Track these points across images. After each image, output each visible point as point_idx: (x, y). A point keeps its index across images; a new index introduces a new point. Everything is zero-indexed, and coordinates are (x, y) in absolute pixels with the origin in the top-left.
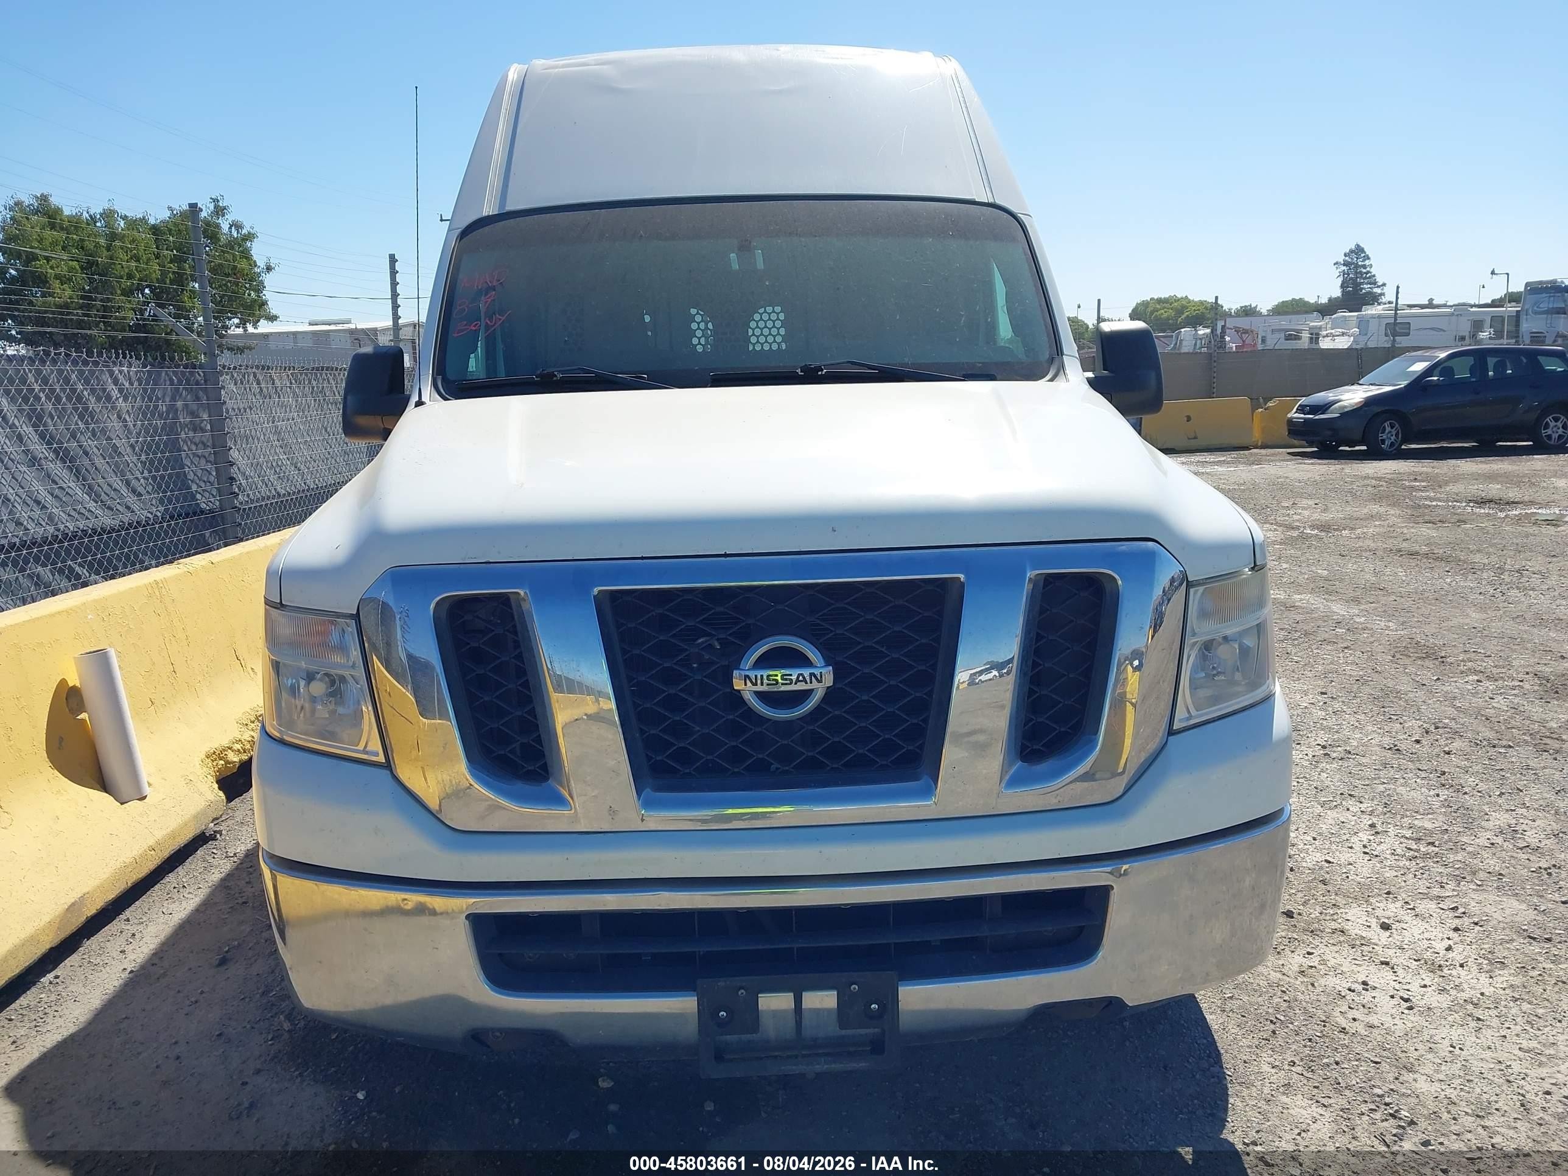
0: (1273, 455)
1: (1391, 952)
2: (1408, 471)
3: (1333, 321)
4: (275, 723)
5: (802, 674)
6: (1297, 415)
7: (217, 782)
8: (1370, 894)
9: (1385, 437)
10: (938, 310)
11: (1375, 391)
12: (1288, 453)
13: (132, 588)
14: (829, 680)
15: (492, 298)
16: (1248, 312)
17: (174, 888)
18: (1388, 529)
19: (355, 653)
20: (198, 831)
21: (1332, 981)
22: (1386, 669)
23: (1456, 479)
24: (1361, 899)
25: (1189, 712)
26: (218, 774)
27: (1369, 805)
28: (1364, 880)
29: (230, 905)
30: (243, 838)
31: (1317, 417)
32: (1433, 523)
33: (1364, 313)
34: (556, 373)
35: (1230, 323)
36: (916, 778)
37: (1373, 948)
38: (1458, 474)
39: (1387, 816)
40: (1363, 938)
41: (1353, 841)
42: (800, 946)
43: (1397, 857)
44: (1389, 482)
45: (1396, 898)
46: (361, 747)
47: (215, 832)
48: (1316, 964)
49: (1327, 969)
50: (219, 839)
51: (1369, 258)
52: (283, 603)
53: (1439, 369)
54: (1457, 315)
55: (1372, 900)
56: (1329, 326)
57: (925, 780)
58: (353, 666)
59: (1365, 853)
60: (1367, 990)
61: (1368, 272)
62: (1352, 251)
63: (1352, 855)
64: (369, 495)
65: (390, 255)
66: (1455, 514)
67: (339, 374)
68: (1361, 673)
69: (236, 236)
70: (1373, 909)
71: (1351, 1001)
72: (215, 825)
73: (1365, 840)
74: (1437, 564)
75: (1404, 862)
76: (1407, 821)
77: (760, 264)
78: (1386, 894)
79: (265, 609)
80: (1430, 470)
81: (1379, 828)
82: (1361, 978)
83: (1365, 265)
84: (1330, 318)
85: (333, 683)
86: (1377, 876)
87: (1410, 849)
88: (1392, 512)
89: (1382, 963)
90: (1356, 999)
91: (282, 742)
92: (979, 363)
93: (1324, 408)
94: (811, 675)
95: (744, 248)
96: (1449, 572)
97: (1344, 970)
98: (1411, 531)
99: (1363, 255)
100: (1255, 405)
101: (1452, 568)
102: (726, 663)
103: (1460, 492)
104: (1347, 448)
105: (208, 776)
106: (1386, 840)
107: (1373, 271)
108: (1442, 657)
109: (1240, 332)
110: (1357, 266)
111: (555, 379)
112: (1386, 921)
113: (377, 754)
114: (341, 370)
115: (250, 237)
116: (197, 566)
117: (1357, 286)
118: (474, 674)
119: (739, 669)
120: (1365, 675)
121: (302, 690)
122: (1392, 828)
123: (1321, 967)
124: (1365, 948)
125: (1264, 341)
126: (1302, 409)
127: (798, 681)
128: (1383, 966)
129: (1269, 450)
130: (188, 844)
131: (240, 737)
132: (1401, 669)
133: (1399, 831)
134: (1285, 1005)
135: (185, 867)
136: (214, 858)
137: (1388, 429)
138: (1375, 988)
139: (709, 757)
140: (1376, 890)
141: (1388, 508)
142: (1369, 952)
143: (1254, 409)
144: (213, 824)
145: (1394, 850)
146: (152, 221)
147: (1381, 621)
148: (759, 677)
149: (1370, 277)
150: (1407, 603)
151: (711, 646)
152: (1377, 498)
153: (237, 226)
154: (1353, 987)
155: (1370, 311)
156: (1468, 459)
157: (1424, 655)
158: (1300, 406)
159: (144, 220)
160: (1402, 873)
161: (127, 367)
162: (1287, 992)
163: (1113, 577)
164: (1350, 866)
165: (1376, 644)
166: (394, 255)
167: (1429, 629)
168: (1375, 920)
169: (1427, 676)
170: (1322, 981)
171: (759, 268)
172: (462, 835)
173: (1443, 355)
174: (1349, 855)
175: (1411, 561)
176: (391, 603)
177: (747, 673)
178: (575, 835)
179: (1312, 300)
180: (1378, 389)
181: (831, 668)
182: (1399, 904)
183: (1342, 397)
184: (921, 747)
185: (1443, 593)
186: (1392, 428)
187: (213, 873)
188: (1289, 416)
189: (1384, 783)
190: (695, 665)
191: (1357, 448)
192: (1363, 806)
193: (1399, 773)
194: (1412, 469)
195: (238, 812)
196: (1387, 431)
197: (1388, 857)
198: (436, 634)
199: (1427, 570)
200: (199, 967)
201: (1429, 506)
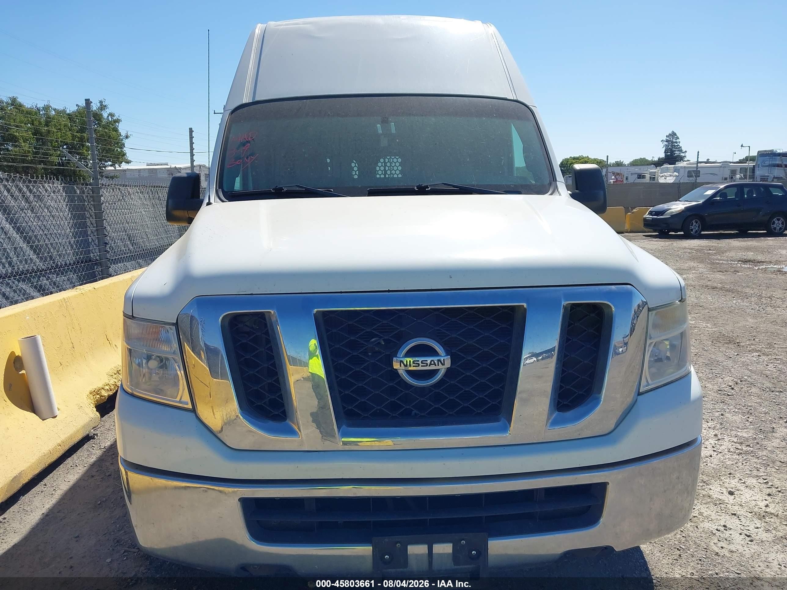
0: (636, 236)
1: (736, 508)
2: (705, 245)
3: (662, 169)
4: (129, 384)
5: (433, 360)
6: (648, 216)
7: (95, 407)
8: (720, 475)
9: (693, 228)
10: (489, 156)
11: (688, 204)
12: (643, 235)
13: (51, 302)
14: (448, 364)
15: (248, 147)
16: (619, 164)
17: (71, 466)
18: (700, 275)
19: (176, 345)
20: (85, 435)
21: (707, 525)
22: (709, 349)
23: (730, 249)
24: (716, 477)
25: (647, 382)
26: (96, 402)
27: (712, 424)
28: (715, 466)
29: (101, 477)
30: (109, 438)
31: (658, 217)
32: (722, 272)
33: (677, 165)
34: (283, 188)
35: (610, 169)
36: (497, 420)
37: (726, 506)
38: (731, 247)
39: (723, 430)
40: (720, 500)
41: (706, 444)
42: (431, 518)
43: (731, 453)
44: (697, 250)
45: (734, 476)
46: (178, 399)
47: (94, 434)
48: (697, 515)
49: (703, 518)
50: (96, 438)
51: (678, 138)
52: (134, 316)
53: (719, 194)
54: (723, 167)
55: (722, 478)
56: (659, 172)
57: (503, 421)
58: (174, 353)
59: (714, 451)
60: (727, 530)
61: (678, 145)
62: (670, 135)
63: (707, 452)
64: (183, 254)
65: (189, 128)
66: (733, 267)
67: (163, 189)
68: (697, 351)
69: (110, 120)
70: (723, 483)
71: (718, 537)
72: (94, 430)
73: (713, 443)
74: (727, 293)
75: (736, 456)
76: (734, 433)
77: (393, 131)
78: (729, 474)
79: (124, 319)
80: (716, 245)
81: (720, 437)
82: (723, 523)
83: (676, 142)
84: (660, 168)
85: (161, 361)
86: (722, 464)
87: (737, 449)
88: (700, 266)
89: (733, 514)
90: (721, 535)
91: (132, 395)
92: (512, 185)
93: (662, 212)
94: (439, 361)
95: (385, 121)
96: (734, 297)
97: (712, 518)
98: (711, 276)
99: (675, 137)
100: (627, 210)
101: (735, 296)
102: (389, 353)
103: (733, 256)
104: (673, 233)
105: (91, 404)
106: (724, 444)
107: (681, 145)
108: (738, 343)
109: (616, 174)
110: (672, 142)
111: (283, 191)
112: (731, 490)
113: (187, 404)
114: (164, 187)
115: (118, 121)
116: (86, 290)
117: (672, 152)
118: (244, 358)
119: (396, 357)
120: (699, 352)
121: (144, 365)
122: (726, 437)
123: (700, 517)
124: (722, 506)
125: (627, 179)
126: (651, 213)
127: (431, 364)
128: (733, 516)
129: (634, 234)
130: (79, 441)
131: (108, 382)
132: (717, 349)
133: (730, 438)
134: (684, 539)
135: (77, 455)
136: (93, 449)
137: (694, 224)
138: (731, 529)
139: (379, 408)
140: (723, 472)
141: (698, 264)
142: (725, 508)
143: (626, 213)
144: (93, 430)
145: (729, 449)
146: (68, 112)
147: (703, 323)
148: (408, 362)
149: (679, 148)
150: (716, 314)
151: (379, 343)
152: (693, 259)
153: (111, 115)
154: (719, 528)
155: (680, 164)
156: (735, 239)
157: (728, 342)
158: (649, 212)
159: (64, 111)
160: (736, 462)
161: (52, 184)
162: (684, 532)
163: (610, 306)
164: (707, 458)
165: (702, 335)
166: (192, 128)
167: (729, 328)
168: (725, 489)
169: (732, 353)
170: (702, 525)
171: (392, 132)
172: (235, 451)
173: (722, 187)
174: (706, 452)
175: (714, 291)
176: (196, 316)
177: (402, 359)
178: (302, 453)
179: (650, 159)
180: (690, 203)
181: (449, 356)
182: (736, 480)
183: (672, 207)
184: (500, 403)
185: (733, 308)
186: (696, 223)
187: (93, 458)
188: (644, 216)
189: (719, 412)
190: (370, 354)
191: (679, 233)
192: (709, 424)
193: (725, 406)
194: (708, 244)
195: (106, 423)
196: (694, 225)
197: (727, 453)
198: (223, 335)
199: (723, 297)
200: (84, 513)
201: (719, 263)
